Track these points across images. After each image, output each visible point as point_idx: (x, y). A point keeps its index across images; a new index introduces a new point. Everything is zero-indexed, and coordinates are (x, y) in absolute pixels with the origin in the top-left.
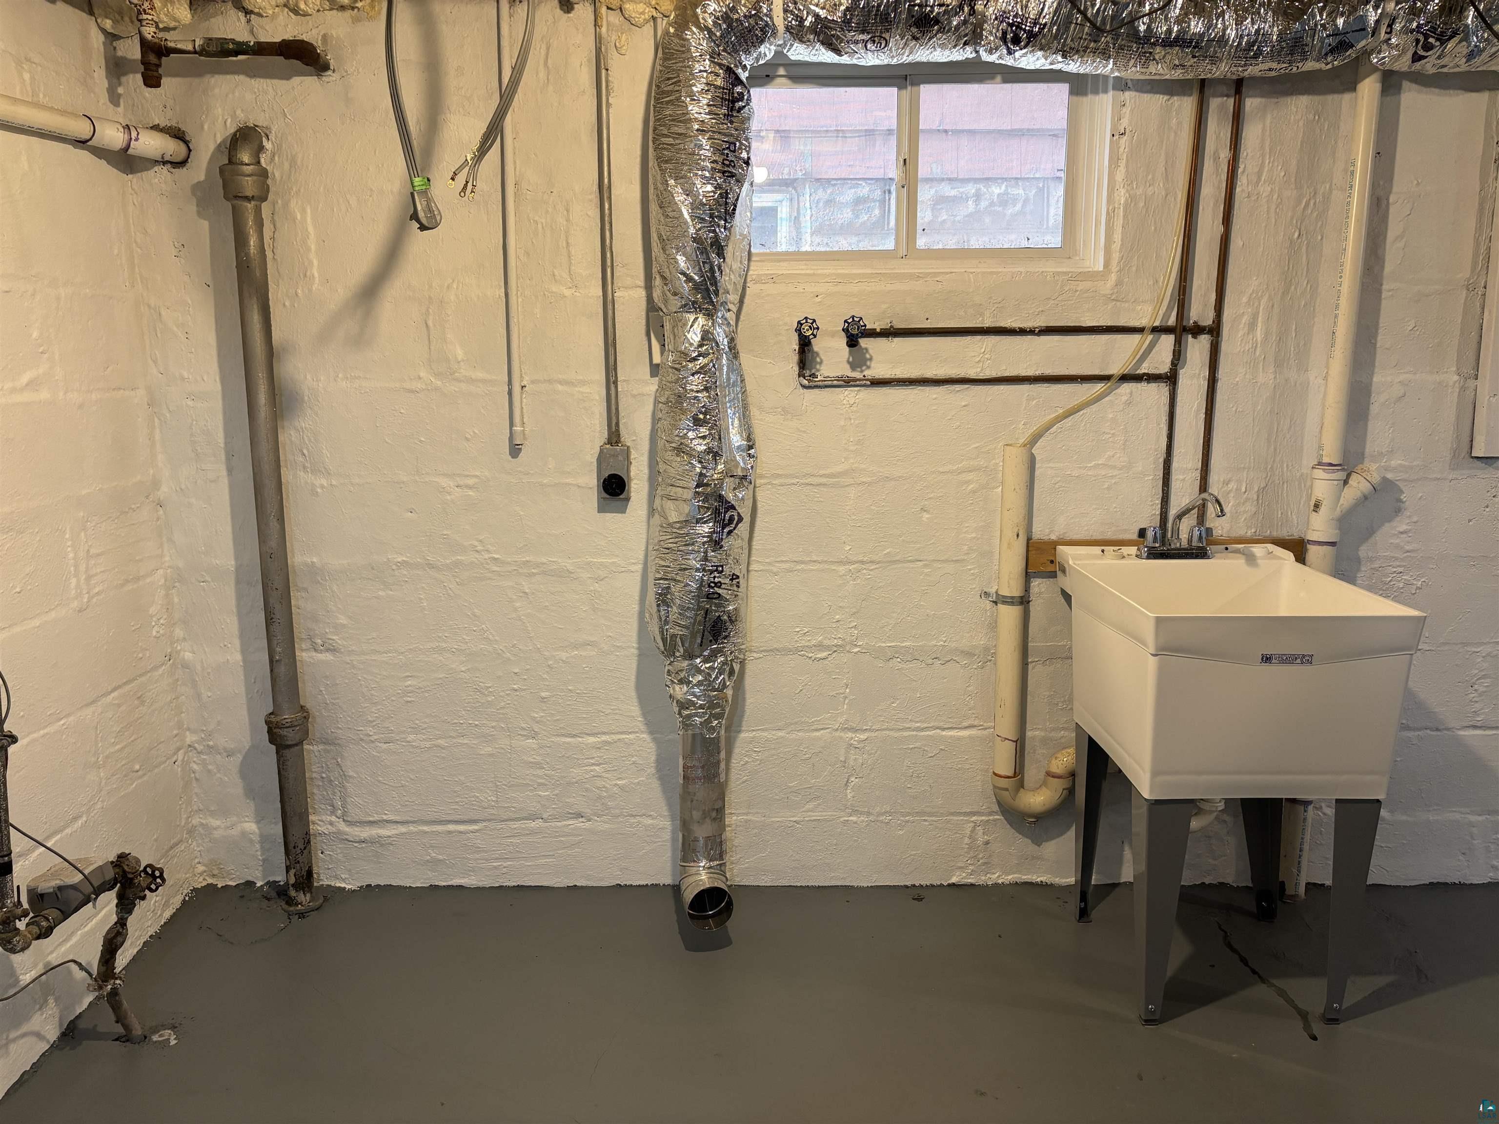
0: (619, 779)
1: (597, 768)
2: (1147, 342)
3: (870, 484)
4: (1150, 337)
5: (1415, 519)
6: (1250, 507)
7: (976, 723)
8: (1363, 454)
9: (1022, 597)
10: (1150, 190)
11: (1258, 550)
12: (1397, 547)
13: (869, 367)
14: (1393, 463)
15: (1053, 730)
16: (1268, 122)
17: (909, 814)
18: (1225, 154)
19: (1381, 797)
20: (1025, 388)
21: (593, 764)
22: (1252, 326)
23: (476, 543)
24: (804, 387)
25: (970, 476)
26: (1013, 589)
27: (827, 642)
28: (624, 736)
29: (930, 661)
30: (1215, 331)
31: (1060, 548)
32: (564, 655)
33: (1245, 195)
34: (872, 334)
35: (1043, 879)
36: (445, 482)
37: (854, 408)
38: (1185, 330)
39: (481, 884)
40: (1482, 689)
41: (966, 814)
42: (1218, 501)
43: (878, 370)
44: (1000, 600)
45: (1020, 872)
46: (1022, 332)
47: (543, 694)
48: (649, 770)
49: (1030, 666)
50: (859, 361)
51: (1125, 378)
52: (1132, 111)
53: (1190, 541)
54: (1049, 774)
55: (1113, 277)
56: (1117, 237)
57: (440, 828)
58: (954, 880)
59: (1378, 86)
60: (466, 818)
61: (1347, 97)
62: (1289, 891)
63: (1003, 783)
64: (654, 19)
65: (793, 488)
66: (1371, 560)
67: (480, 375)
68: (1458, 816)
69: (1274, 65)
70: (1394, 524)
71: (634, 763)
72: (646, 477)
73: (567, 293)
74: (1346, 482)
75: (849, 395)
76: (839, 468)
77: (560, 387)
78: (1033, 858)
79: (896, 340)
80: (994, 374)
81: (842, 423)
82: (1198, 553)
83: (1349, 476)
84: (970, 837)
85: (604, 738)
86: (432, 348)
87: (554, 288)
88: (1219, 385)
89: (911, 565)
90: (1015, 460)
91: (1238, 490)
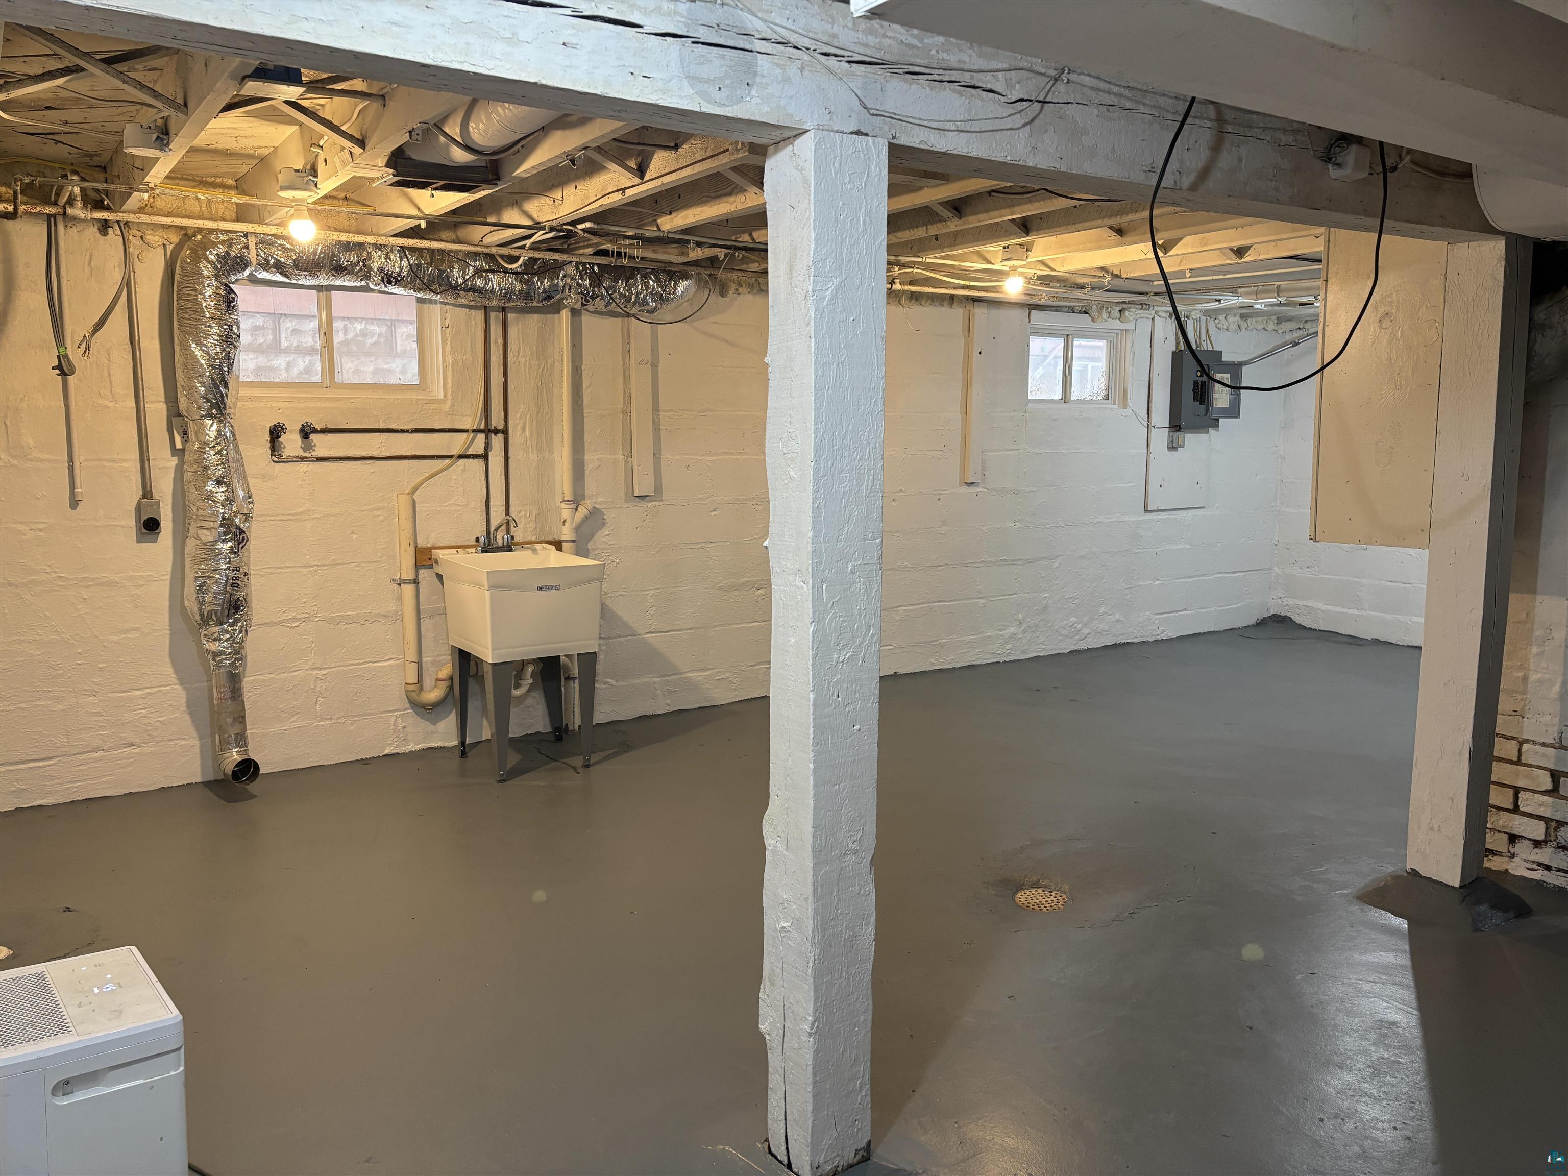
0: (159, 717)
1: (144, 711)
2: (471, 437)
3: (320, 518)
4: (472, 435)
5: (612, 528)
6: (532, 525)
7: (393, 657)
8: (584, 495)
9: (415, 579)
10: (464, 358)
11: (538, 546)
12: (605, 542)
13: (314, 450)
14: (599, 500)
15: (438, 656)
16: (520, 326)
17: (356, 716)
18: (501, 341)
19: (596, 651)
20: (406, 462)
21: (141, 709)
22: (524, 429)
23: (46, 567)
24: (275, 462)
25: (380, 512)
26: (409, 575)
27: (298, 616)
28: (162, 688)
29: (363, 623)
30: (505, 431)
31: (433, 550)
32: (115, 638)
33: (513, 362)
34: (315, 431)
35: (439, 744)
36: (20, 527)
37: (307, 474)
38: (490, 431)
39: (56, 802)
40: (652, 613)
41: (390, 711)
42: (514, 520)
43: (320, 452)
44: (401, 582)
45: (425, 742)
46: (402, 431)
47: (101, 666)
48: (181, 709)
49: (422, 620)
50: (308, 447)
51: (461, 457)
52: (451, 315)
53: (503, 543)
54: (437, 680)
55: (449, 402)
56: (450, 381)
57: (22, 766)
58: (386, 752)
59: (569, 314)
60: (43, 756)
61: (556, 316)
62: (570, 728)
63: (412, 688)
64: (164, 245)
65: (271, 522)
66: (594, 550)
67: (46, 456)
68: (648, 679)
69: (518, 304)
70: (603, 531)
71: (170, 705)
72: (171, 519)
73: (110, 405)
74: (576, 510)
75: (304, 466)
76: (300, 510)
77: (106, 464)
78: (432, 733)
79: (329, 435)
80: (388, 455)
81: (300, 483)
82: (509, 549)
83: (577, 507)
84: (394, 725)
85: (147, 691)
86: (10, 440)
87: (101, 402)
88: (510, 460)
89: (348, 566)
90: (404, 501)
91: (525, 516)
